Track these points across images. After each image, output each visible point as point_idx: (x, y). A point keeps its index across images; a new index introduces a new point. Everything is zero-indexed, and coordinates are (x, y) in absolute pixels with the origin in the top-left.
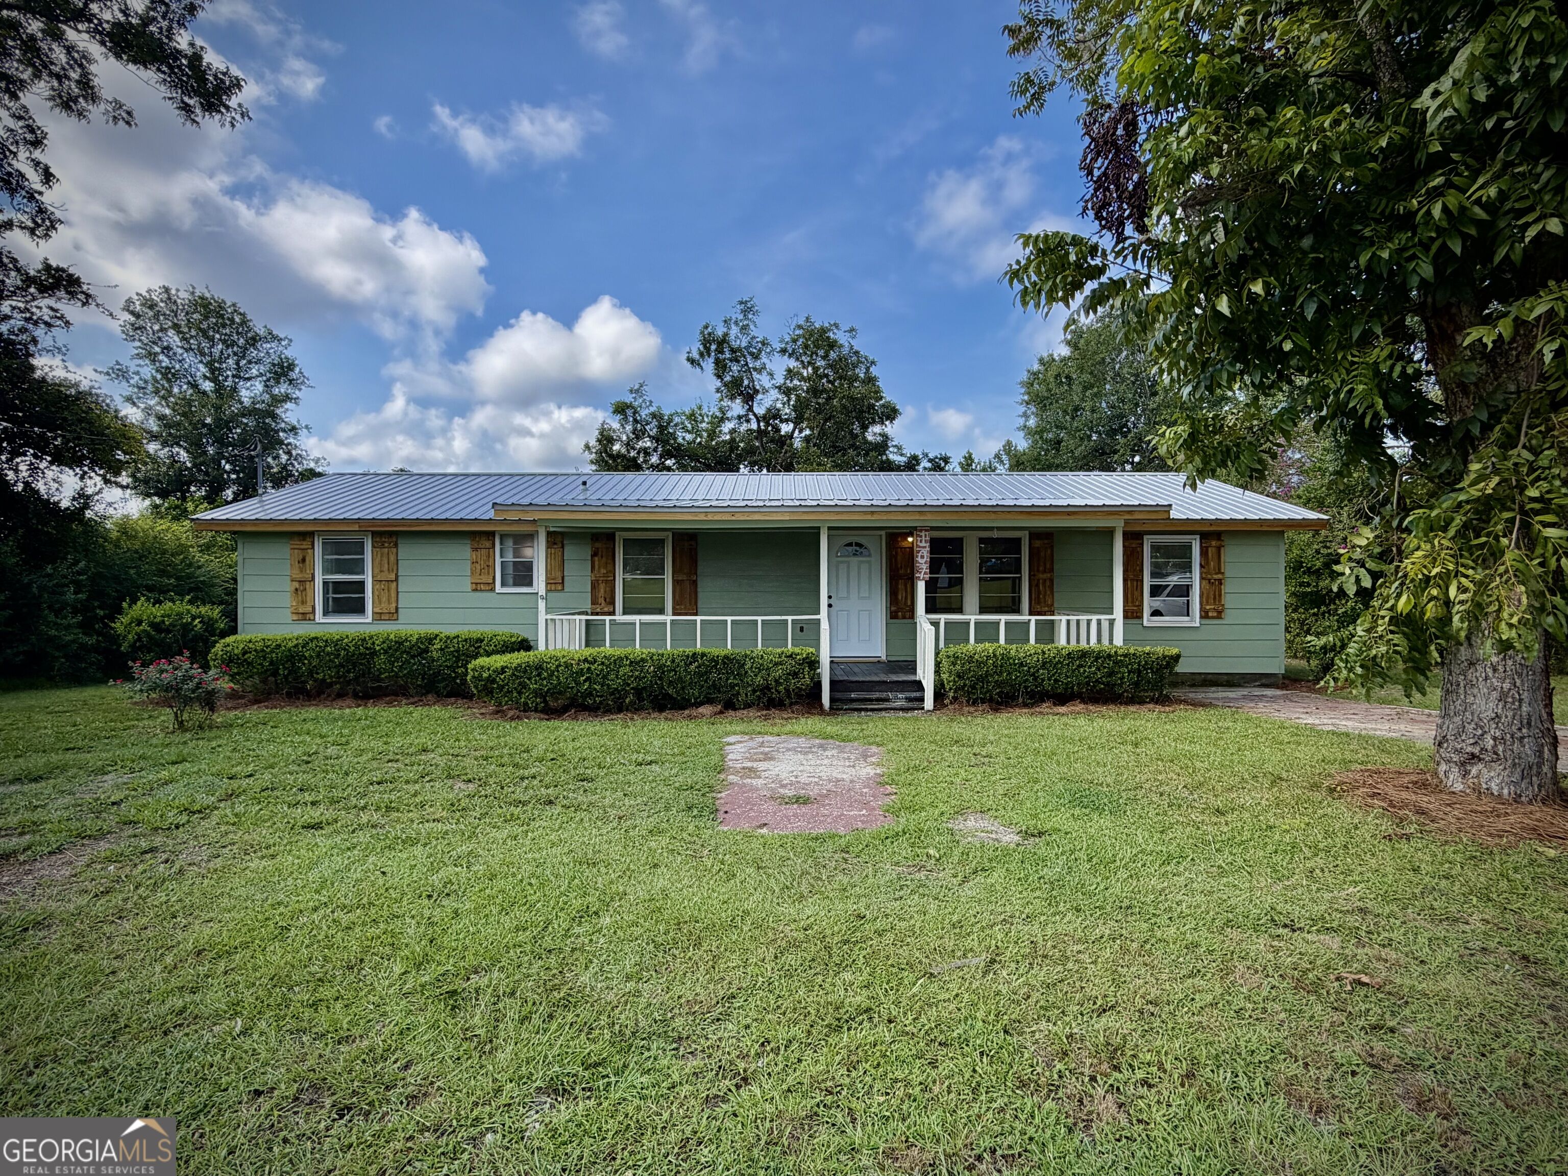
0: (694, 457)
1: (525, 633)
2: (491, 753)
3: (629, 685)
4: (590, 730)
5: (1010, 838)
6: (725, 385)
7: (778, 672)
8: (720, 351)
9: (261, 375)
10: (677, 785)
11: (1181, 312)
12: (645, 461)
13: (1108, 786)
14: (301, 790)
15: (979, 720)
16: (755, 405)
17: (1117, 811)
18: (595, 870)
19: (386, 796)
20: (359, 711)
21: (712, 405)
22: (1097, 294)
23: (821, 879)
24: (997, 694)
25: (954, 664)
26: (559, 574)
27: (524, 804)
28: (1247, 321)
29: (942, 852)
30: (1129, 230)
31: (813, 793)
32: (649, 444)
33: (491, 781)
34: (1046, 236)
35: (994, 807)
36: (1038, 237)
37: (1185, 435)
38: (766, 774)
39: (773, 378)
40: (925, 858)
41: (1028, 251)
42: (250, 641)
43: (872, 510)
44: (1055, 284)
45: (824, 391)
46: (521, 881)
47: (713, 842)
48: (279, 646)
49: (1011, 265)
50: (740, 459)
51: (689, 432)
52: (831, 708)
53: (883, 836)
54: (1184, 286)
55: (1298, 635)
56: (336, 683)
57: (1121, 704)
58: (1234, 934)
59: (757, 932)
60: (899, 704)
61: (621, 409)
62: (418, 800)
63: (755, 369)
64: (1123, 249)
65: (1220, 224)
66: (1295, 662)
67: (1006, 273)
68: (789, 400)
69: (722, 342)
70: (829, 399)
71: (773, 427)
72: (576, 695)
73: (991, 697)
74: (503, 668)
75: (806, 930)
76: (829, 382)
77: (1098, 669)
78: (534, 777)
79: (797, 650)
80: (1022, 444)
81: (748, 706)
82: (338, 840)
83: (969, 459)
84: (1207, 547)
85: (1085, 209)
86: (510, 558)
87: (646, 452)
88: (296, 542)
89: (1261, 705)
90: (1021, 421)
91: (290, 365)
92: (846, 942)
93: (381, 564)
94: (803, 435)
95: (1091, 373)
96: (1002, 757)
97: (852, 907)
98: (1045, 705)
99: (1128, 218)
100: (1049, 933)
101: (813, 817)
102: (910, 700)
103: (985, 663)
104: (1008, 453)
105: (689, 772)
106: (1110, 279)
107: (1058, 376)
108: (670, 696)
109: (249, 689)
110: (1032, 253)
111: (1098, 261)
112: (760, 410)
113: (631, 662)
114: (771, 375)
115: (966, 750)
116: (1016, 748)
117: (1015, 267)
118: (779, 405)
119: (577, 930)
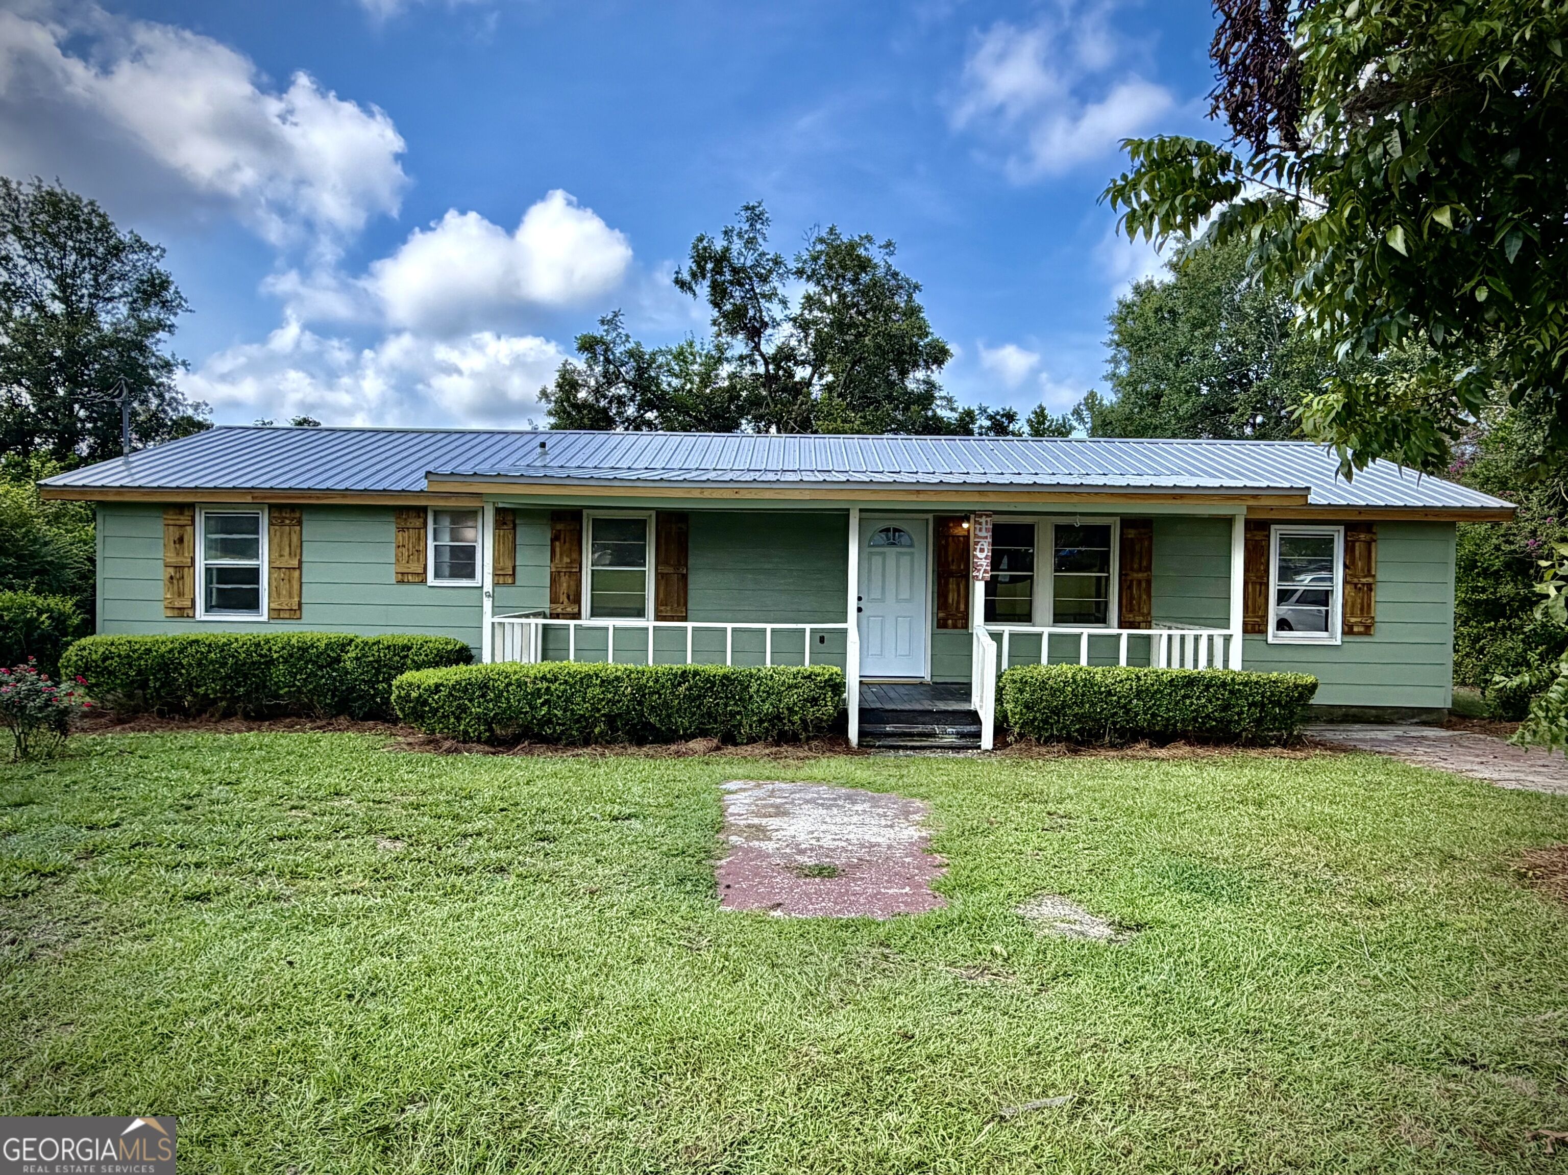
0: (682, 409)
1: (463, 639)
2: (423, 800)
3: (599, 710)
4: (549, 769)
5: (1100, 931)
6: (725, 315)
7: (792, 698)
8: (718, 271)
9: (126, 294)
10: (665, 848)
11: (1339, 246)
12: (619, 413)
13: (1226, 861)
14: (181, 847)
15: (1052, 766)
16: (763, 342)
17: (1239, 898)
18: (562, 965)
19: (291, 857)
20: (252, 737)
21: (706, 341)
22: (1227, 219)
23: (854, 982)
24: (1077, 731)
25: (1021, 691)
26: (509, 565)
27: (468, 871)
28: (1426, 258)
29: (1011, 948)
30: (1273, 137)
31: (840, 862)
32: (624, 391)
33: (425, 838)
34: (1162, 142)
35: (1077, 887)
36: (1151, 143)
37: (1338, 407)
38: (779, 834)
39: (786, 308)
40: (989, 957)
41: (1137, 163)
42: (112, 644)
43: (918, 488)
44: (1173, 208)
45: (853, 325)
46: (468, 978)
47: (713, 929)
48: (148, 651)
49: (1114, 181)
50: (742, 412)
51: (677, 376)
52: (860, 744)
53: (933, 925)
54: (1346, 213)
55: (1468, 655)
56: (221, 699)
57: (1238, 746)
58: (1398, 1072)
59: (773, 1054)
60: (948, 740)
61: (588, 345)
62: (332, 863)
63: (764, 296)
64: (1265, 161)
65: (1396, 133)
66: (1464, 692)
67: (1108, 191)
68: (807, 336)
69: (722, 259)
70: (859, 335)
71: (785, 371)
72: (531, 722)
73: (1068, 733)
74: (437, 686)
75: (837, 1053)
76: (859, 313)
77: (1210, 701)
78: (479, 834)
79: (817, 669)
80: (1109, 397)
81: (752, 740)
82: (231, 916)
83: (1041, 414)
84: (1354, 542)
85: (1215, 108)
86: (446, 541)
87: (620, 401)
88: (171, 517)
89: (1421, 750)
90: (1110, 367)
91: (163, 282)
92: (889, 1071)
93: (281, 549)
94: (824, 382)
95: (1202, 307)
96: (1086, 817)
97: (896, 1023)
98: (1139, 747)
99: (1273, 123)
100: (1155, 1065)
101: (841, 895)
102: (962, 735)
103: (1062, 691)
104: (1090, 409)
105: (679, 830)
106: (1245, 200)
107: (1159, 310)
108: (653, 726)
109: (109, 705)
110: (1142, 165)
111: (1230, 177)
112: (769, 349)
113: (603, 681)
114: (784, 303)
115: (1038, 807)
116: (1103, 807)
117: (1120, 182)
118: (793, 343)
119: (541, 1047)
